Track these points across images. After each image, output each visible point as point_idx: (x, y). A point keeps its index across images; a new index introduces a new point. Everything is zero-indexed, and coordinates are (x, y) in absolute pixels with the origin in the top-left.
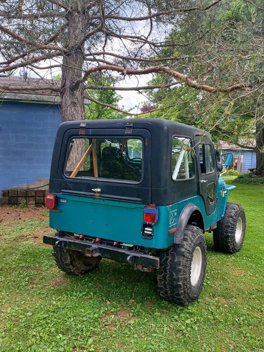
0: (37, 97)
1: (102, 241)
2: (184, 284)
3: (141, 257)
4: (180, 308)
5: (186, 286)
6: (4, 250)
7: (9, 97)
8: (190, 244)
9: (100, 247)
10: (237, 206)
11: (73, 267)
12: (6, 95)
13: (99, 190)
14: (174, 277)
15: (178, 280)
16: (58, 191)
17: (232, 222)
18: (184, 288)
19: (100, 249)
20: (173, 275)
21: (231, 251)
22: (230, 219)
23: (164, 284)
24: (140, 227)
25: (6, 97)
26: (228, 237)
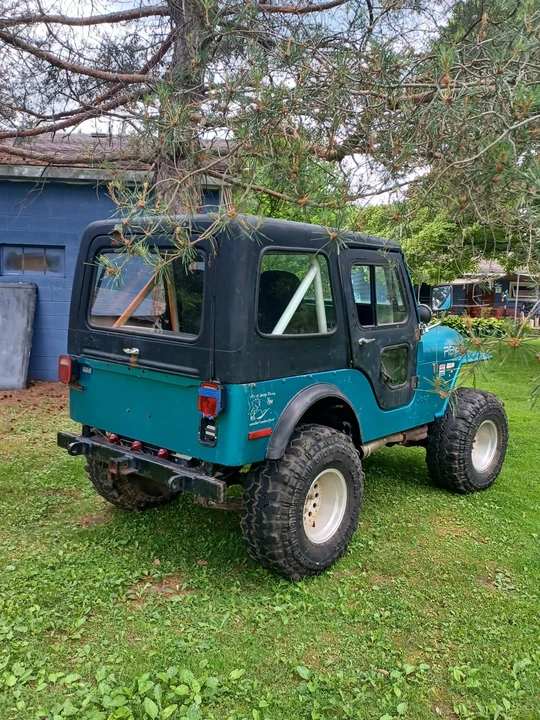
0: (139, 176)
1: (144, 447)
2: (282, 537)
3: (197, 479)
4: (283, 583)
5: (290, 541)
6: (34, 457)
7: (88, 177)
8: (304, 462)
9: (138, 457)
10: (481, 397)
11: (120, 494)
12: (82, 172)
13: (135, 351)
14: (264, 522)
15: (270, 528)
16: (79, 350)
17: (465, 430)
18: (285, 546)
19: (137, 461)
20: (262, 519)
21: (462, 488)
22: (461, 423)
23: (249, 535)
24: (198, 424)
25: (82, 177)
26: (452, 458)
